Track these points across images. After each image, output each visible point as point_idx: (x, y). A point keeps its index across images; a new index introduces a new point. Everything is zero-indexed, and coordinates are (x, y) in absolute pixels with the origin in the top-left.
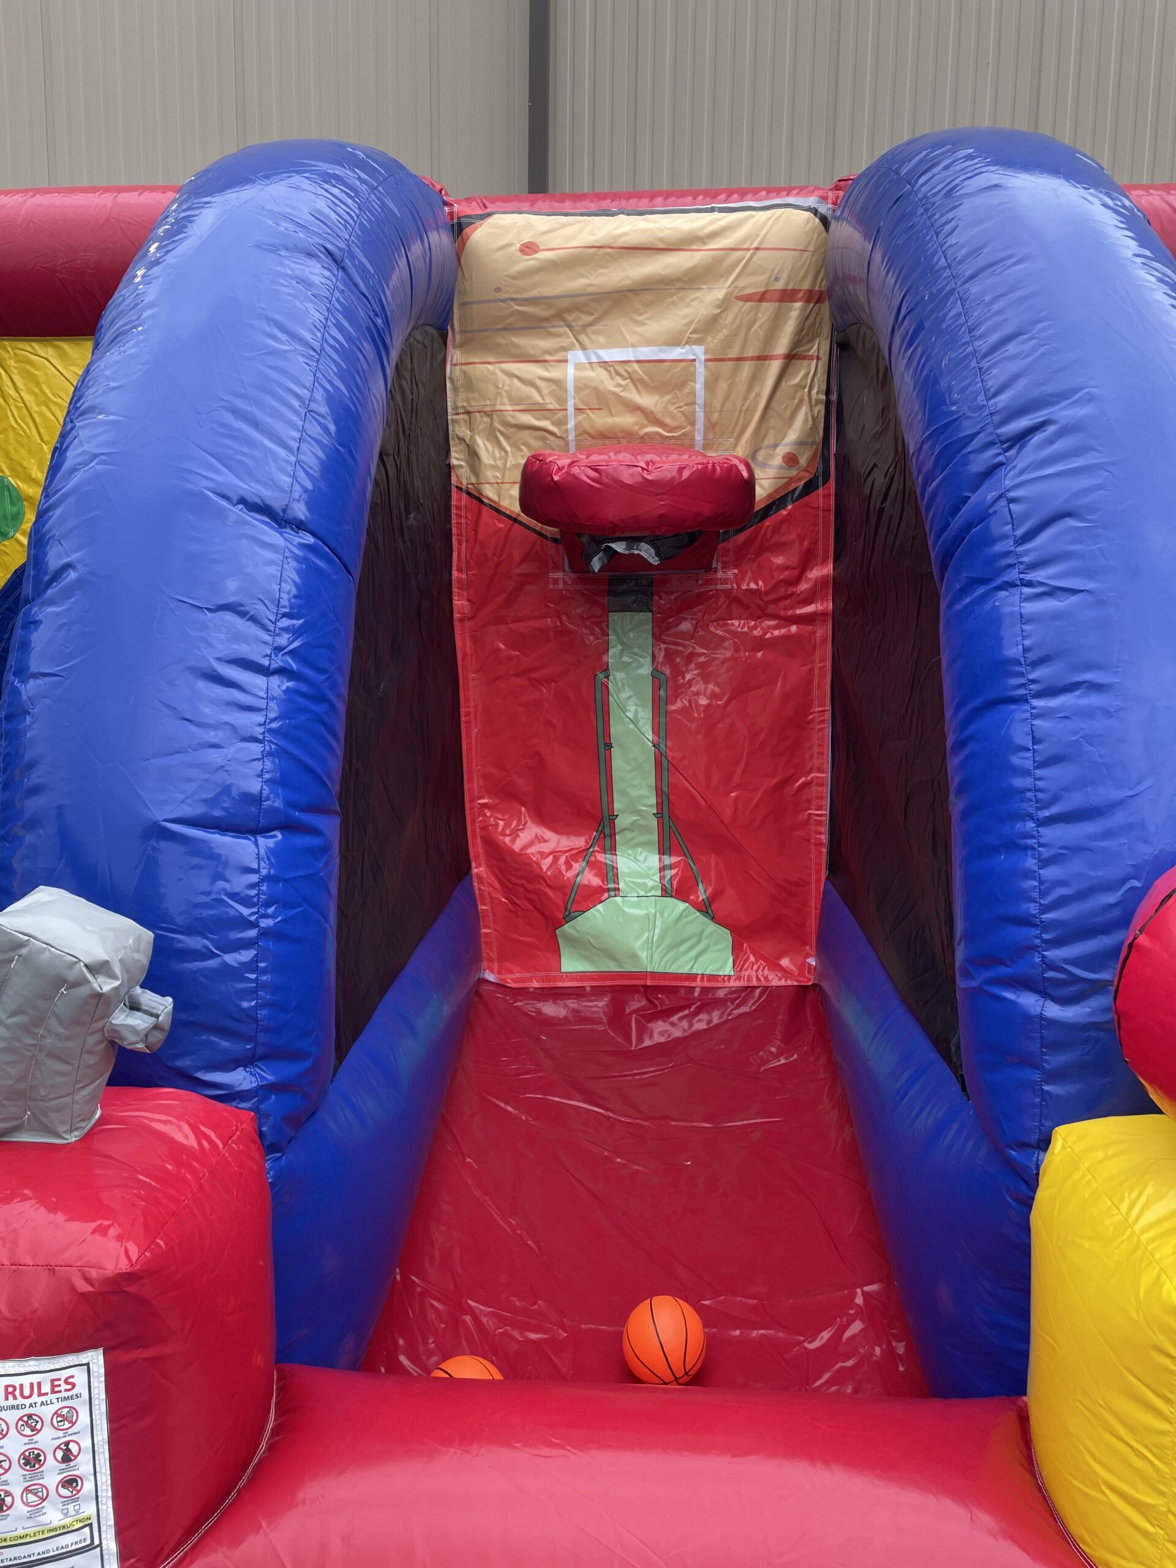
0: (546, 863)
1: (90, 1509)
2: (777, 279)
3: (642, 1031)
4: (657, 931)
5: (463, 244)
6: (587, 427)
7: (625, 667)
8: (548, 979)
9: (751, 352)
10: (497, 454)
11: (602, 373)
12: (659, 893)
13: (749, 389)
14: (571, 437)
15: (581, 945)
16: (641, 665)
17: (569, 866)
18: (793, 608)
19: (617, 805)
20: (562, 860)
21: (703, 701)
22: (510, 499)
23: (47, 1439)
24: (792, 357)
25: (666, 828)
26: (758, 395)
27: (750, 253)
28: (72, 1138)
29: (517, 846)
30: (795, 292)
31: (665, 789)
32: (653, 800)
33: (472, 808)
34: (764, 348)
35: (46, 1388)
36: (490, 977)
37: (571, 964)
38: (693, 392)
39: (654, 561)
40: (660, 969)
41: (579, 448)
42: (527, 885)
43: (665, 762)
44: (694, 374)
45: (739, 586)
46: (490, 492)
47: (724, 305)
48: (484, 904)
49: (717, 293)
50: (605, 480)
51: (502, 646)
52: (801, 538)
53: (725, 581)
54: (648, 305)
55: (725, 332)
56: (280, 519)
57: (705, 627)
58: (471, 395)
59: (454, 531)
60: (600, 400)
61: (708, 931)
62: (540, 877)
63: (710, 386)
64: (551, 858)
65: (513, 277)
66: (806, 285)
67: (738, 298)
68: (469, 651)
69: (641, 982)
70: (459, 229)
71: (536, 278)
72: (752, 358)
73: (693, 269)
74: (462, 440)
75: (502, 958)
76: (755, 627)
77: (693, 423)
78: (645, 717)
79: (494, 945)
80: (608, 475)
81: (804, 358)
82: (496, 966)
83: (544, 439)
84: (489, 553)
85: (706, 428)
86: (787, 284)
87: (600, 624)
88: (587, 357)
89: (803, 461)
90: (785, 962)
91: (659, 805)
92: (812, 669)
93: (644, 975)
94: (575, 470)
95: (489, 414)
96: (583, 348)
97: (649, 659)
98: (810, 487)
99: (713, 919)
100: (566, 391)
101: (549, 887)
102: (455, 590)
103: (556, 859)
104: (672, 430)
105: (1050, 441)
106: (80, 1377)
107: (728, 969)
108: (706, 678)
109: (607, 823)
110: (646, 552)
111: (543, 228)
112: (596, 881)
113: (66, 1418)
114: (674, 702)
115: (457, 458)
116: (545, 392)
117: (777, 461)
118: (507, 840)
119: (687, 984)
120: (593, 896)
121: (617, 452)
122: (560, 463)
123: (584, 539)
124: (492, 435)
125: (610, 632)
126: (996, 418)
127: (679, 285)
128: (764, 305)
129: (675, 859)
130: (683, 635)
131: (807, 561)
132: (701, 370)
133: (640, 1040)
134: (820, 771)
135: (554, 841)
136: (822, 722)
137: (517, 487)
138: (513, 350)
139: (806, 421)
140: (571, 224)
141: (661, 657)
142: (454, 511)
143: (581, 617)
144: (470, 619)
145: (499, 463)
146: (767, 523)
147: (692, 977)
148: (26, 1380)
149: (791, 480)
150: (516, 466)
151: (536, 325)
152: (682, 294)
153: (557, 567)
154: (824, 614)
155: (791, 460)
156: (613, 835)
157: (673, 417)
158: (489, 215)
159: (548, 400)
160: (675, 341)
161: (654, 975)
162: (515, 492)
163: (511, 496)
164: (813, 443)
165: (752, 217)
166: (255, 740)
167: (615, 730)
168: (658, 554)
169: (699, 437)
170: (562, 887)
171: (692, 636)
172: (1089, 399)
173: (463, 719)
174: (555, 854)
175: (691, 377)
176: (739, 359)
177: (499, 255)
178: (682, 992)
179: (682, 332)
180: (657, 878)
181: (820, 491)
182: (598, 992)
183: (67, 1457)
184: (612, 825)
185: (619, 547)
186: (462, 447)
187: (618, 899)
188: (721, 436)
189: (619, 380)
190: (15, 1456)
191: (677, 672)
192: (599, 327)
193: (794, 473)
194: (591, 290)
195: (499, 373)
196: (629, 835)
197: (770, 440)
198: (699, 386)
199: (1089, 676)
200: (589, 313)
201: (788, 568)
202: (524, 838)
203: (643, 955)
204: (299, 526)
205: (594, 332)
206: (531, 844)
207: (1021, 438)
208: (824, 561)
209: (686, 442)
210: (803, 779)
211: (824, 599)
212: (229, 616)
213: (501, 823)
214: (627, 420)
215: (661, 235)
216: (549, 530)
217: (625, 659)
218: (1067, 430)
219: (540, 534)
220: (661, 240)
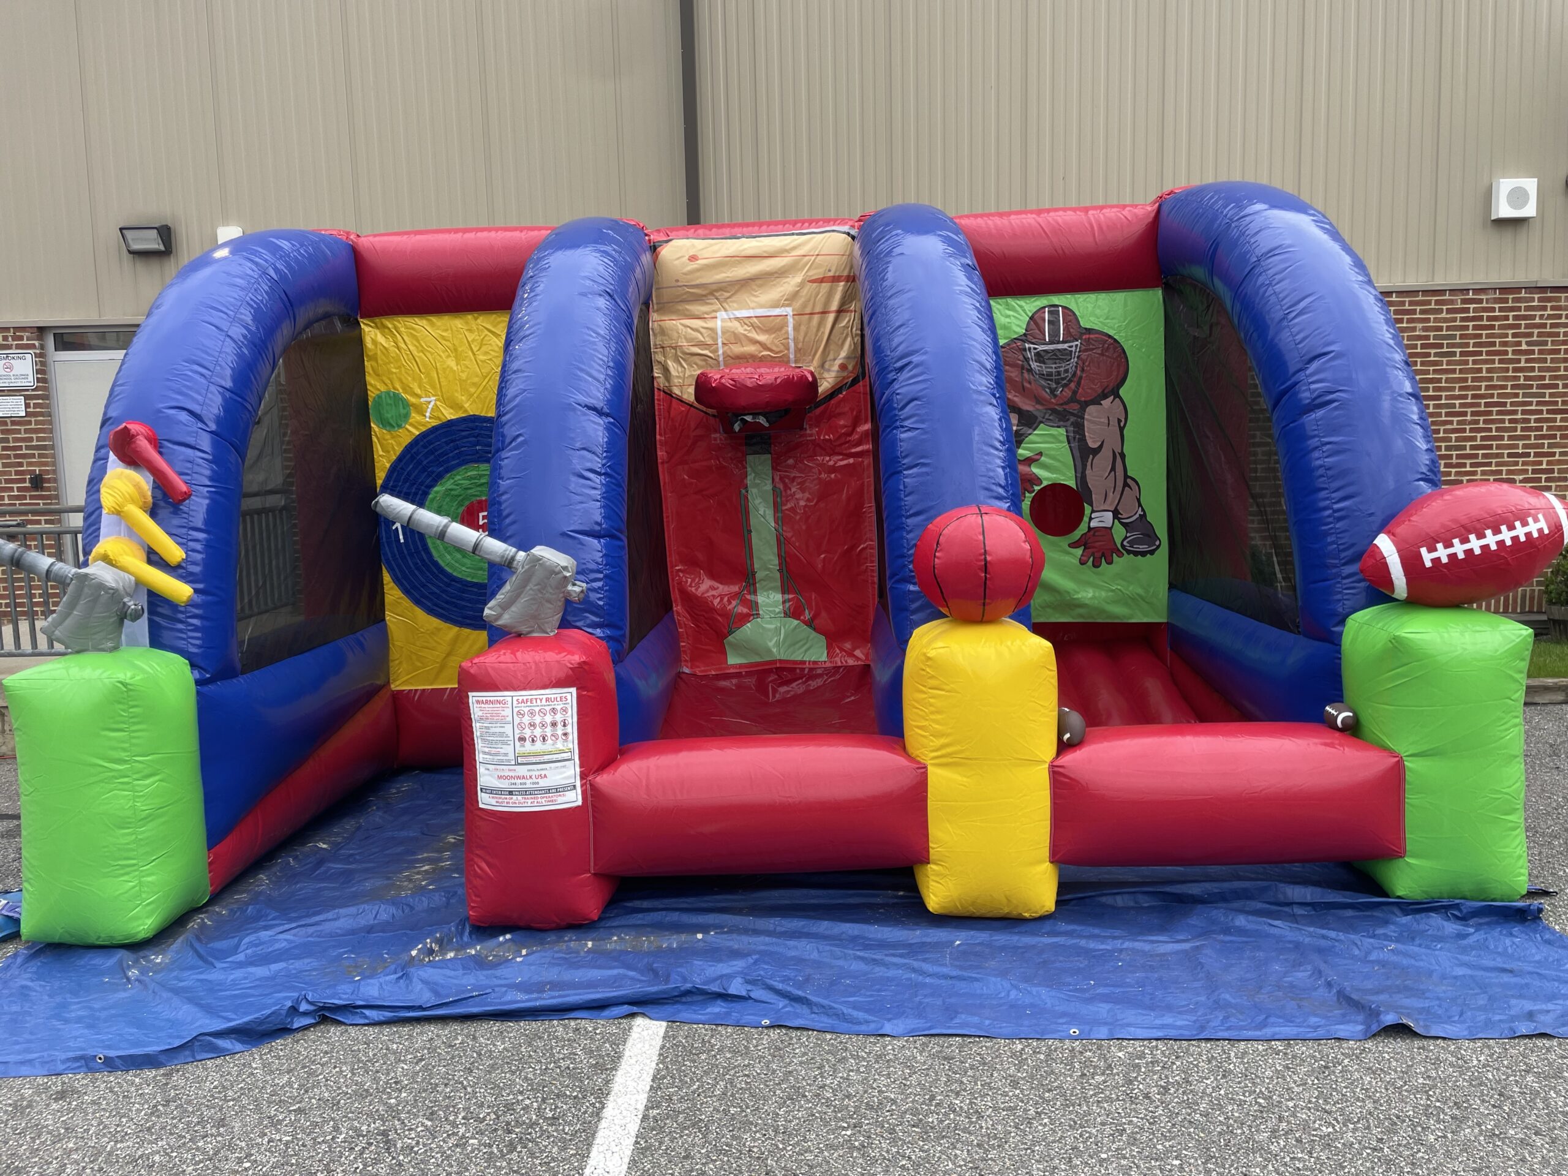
0: (716, 602)
1: (571, 746)
2: (830, 271)
3: (775, 691)
4: (782, 636)
5: (657, 257)
6: (729, 352)
7: (756, 486)
8: (720, 669)
9: (818, 309)
10: (680, 369)
11: (736, 324)
12: (783, 615)
13: (818, 330)
14: (721, 359)
15: (738, 648)
16: (766, 484)
17: (730, 603)
18: (850, 448)
19: (756, 566)
20: (726, 599)
21: (802, 503)
22: (689, 394)
23: (559, 718)
24: (840, 312)
25: (785, 577)
26: (823, 333)
27: (813, 258)
28: (552, 634)
29: (699, 593)
30: (840, 277)
31: (783, 554)
32: (777, 562)
33: (672, 572)
34: (825, 308)
35: (559, 699)
36: (687, 670)
37: (733, 660)
38: (787, 333)
39: (767, 425)
40: (785, 658)
41: (726, 366)
42: (706, 615)
43: (782, 539)
44: (787, 323)
45: (819, 437)
46: (676, 391)
47: (801, 285)
48: (681, 628)
49: (798, 279)
50: (738, 385)
51: (686, 477)
52: (852, 410)
53: (811, 435)
54: (760, 286)
55: (803, 299)
56: (600, 412)
57: (802, 462)
58: (664, 338)
59: (657, 413)
60: (737, 338)
61: (812, 636)
62: (713, 609)
63: (796, 328)
64: (719, 599)
65: (685, 274)
66: (845, 273)
67: (809, 281)
68: (667, 481)
69: (774, 666)
70: (654, 248)
71: (698, 274)
72: (818, 313)
73: (784, 266)
74: (660, 362)
75: (692, 660)
76: (830, 460)
77: (788, 349)
78: (770, 514)
79: (688, 652)
80: (739, 383)
81: (848, 311)
82: (689, 664)
83: (705, 360)
84: (677, 425)
85: (795, 351)
86: (835, 272)
87: (741, 463)
88: (728, 315)
89: (850, 367)
90: (858, 653)
91: (780, 564)
92: (863, 483)
93: (774, 662)
94: (723, 381)
95: (675, 348)
96: (726, 310)
97: (770, 481)
98: (855, 381)
99: (815, 630)
100: (717, 334)
101: (720, 615)
102: (658, 446)
103: (722, 600)
104: (777, 353)
105: (911, 370)
106: (569, 696)
107: (824, 658)
108: (803, 490)
109: (750, 576)
110: (762, 420)
111: (700, 247)
112: (745, 610)
113: (565, 710)
114: (786, 505)
115: (657, 373)
116: (705, 335)
117: (836, 368)
118: (693, 589)
119: (800, 666)
120: (744, 619)
121: (745, 368)
122: (715, 377)
123: (730, 415)
124: (677, 360)
125: (748, 466)
126: (894, 360)
127: (776, 275)
128: (824, 284)
129: (791, 596)
130: (789, 466)
131: (856, 423)
132: (791, 320)
133: (774, 696)
134: (872, 541)
135: (723, 589)
136: (871, 512)
137: (693, 387)
138: (687, 313)
139: (850, 345)
140: (716, 244)
141: (777, 479)
142: (656, 402)
143: (731, 458)
144: (667, 462)
145: (681, 375)
146: (832, 402)
147: (804, 662)
148: (553, 696)
149: (844, 378)
150: (691, 376)
151: (698, 299)
152: (778, 280)
153: (716, 431)
154: (868, 451)
155: (843, 367)
156: (754, 584)
157: (777, 346)
158: (671, 240)
159: (707, 339)
160: (776, 305)
161: (781, 661)
162: (691, 390)
163: (689, 393)
164: (855, 357)
165: (813, 238)
166: (598, 501)
167: (753, 521)
168: (767, 421)
169: (792, 356)
170: (726, 615)
171: (795, 467)
172: (926, 353)
173: (665, 520)
174: (722, 597)
175: (786, 324)
176: (811, 314)
177: (676, 262)
178: (798, 671)
179: (779, 300)
180: (781, 607)
181: (861, 383)
182: (749, 674)
183: (565, 725)
184: (754, 578)
185: (749, 418)
186: (660, 366)
187: (759, 620)
188: (804, 355)
189: (746, 327)
190: (549, 722)
191: (787, 487)
192: (733, 299)
193: (845, 374)
194: (728, 279)
195: (680, 327)
196: (764, 583)
197: (831, 357)
198: (790, 329)
199: (922, 461)
200: (728, 292)
201: (846, 426)
202: (704, 587)
203: (774, 650)
204: (607, 415)
205: (731, 302)
206: (707, 591)
207: (902, 369)
208: (866, 422)
209: (785, 359)
210: (862, 546)
211: (867, 443)
212: (585, 453)
213: (689, 580)
214: (751, 349)
215: (765, 249)
216: (710, 411)
217: (757, 481)
218: (917, 366)
219: (706, 413)
220: (765, 252)
